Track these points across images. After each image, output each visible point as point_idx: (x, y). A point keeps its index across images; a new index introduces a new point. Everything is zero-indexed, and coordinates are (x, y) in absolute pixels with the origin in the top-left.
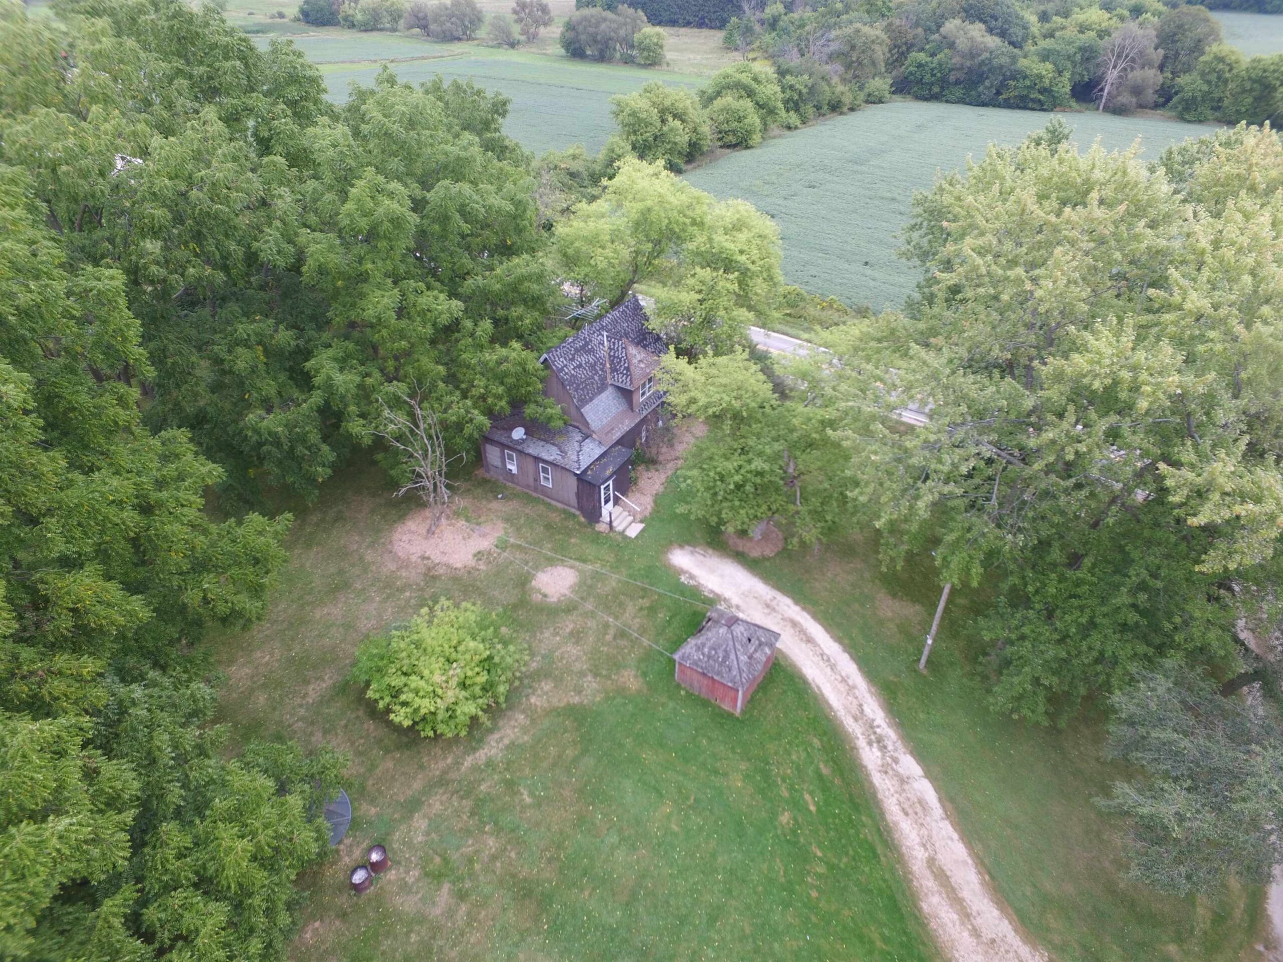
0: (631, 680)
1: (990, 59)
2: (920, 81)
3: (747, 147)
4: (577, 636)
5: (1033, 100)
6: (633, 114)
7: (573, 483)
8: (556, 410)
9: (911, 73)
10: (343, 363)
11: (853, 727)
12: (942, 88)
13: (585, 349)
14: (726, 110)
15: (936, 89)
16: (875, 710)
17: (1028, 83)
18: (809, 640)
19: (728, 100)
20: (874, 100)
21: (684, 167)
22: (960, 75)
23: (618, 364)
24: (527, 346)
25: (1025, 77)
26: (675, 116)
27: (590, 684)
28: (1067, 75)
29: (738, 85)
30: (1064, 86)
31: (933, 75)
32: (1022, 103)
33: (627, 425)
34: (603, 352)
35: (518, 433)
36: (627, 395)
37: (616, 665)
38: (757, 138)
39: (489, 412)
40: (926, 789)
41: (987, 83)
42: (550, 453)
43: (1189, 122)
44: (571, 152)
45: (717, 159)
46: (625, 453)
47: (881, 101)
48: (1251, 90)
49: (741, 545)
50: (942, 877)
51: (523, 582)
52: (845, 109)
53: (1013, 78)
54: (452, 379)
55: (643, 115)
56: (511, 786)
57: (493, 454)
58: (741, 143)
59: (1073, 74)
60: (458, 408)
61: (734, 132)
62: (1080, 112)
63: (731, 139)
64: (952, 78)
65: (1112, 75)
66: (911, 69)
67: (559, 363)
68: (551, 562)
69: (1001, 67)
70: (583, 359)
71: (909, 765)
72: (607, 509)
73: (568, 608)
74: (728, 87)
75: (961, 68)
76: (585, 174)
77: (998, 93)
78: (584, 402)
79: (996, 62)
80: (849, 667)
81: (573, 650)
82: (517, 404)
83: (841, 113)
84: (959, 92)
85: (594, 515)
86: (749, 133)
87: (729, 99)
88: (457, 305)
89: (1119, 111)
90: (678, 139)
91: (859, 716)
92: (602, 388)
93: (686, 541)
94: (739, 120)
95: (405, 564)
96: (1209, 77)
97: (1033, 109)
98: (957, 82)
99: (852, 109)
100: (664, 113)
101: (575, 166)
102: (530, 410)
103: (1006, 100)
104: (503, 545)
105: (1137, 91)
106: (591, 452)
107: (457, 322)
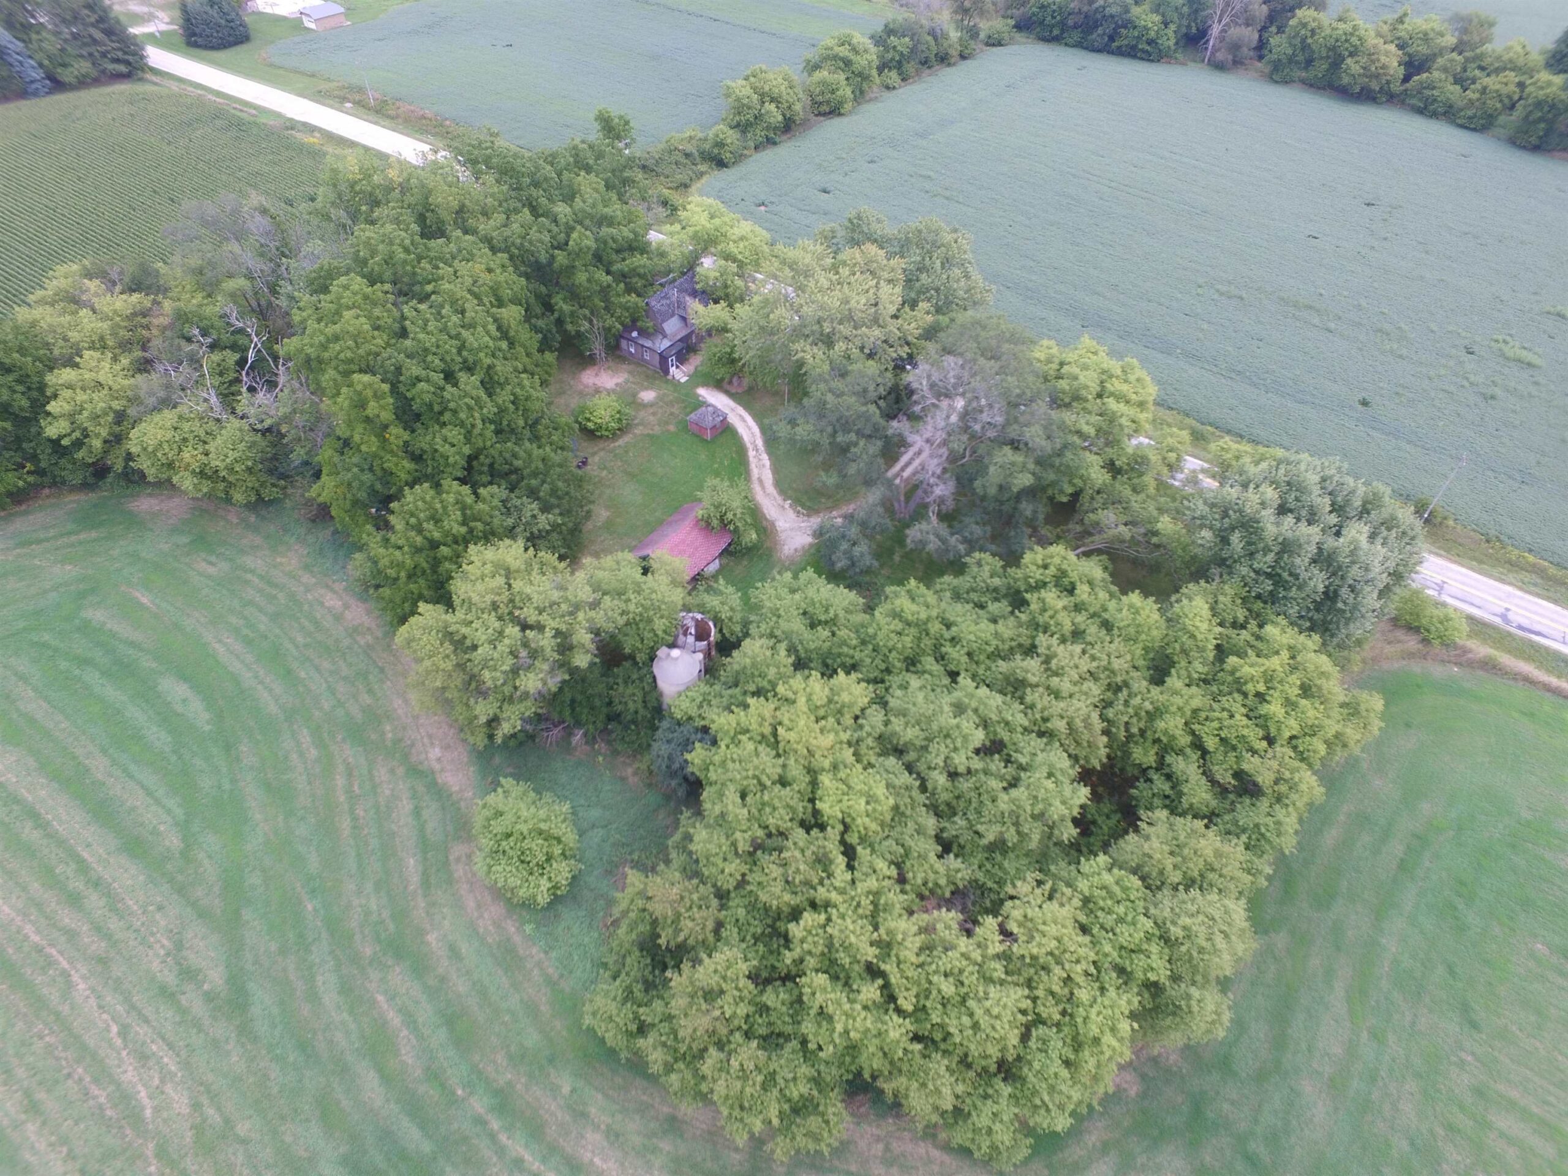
0: (672, 428)
1: (1104, 8)
2: (1042, 23)
3: (840, 114)
4: (654, 414)
5: (1143, 51)
6: (738, 99)
7: (657, 357)
8: (650, 324)
9: (1034, 14)
10: (564, 300)
11: (748, 445)
12: (1063, 31)
13: (665, 297)
14: (823, 83)
15: (1056, 32)
16: (760, 443)
17: (1136, 34)
18: (743, 420)
19: (822, 74)
20: (994, 42)
21: (777, 139)
22: (1080, 19)
23: (681, 305)
24: (639, 295)
25: (1135, 27)
26: (772, 100)
27: (657, 428)
28: (1173, 27)
29: (836, 57)
30: (1169, 39)
31: (1054, 17)
32: (1131, 52)
33: (684, 333)
34: (674, 299)
35: (635, 334)
36: (684, 319)
37: (667, 423)
38: (848, 106)
39: (622, 324)
40: (768, 463)
41: (1100, 31)
42: (648, 343)
43: (1276, 82)
44: (688, 134)
45: (810, 128)
46: (681, 345)
47: (1000, 44)
48: (1328, 57)
49: (728, 387)
50: (760, 481)
51: (634, 395)
52: (953, 60)
53: (1125, 27)
54: (607, 308)
55: (746, 101)
56: (627, 452)
57: (624, 344)
58: (835, 111)
59: (1179, 27)
60: (610, 322)
61: (828, 102)
62: (1184, 64)
63: (825, 108)
64: (1070, 22)
65: (1215, 30)
66: (1034, 9)
67: (653, 303)
68: (646, 389)
69: (1112, 16)
70: (664, 302)
71: (765, 457)
72: (672, 370)
73: (651, 405)
74: (826, 58)
75: (1080, 12)
76: (696, 154)
77: (1112, 39)
78: (663, 321)
79: (1108, 11)
80: (756, 430)
81: (651, 418)
82: (634, 321)
83: (949, 65)
84: (1076, 36)
85: (666, 372)
86: (841, 103)
87: (826, 73)
88: (609, 278)
89: (1219, 67)
90: (772, 120)
91: (754, 443)
92: (672, 315)
93: (705, 385)
94: (833, 92)
95: (587, 386)
96: (1294, 42)
97: (1142, 59)
98: (1075, 27)
99: (963, 57)
100: (765, 96)
101: (690, 148)
102: (639, 324)
103: (1119, 48)
104: (626, 382)
105: (1235, 47)
106: (666, 343)
107: (609, 286)
